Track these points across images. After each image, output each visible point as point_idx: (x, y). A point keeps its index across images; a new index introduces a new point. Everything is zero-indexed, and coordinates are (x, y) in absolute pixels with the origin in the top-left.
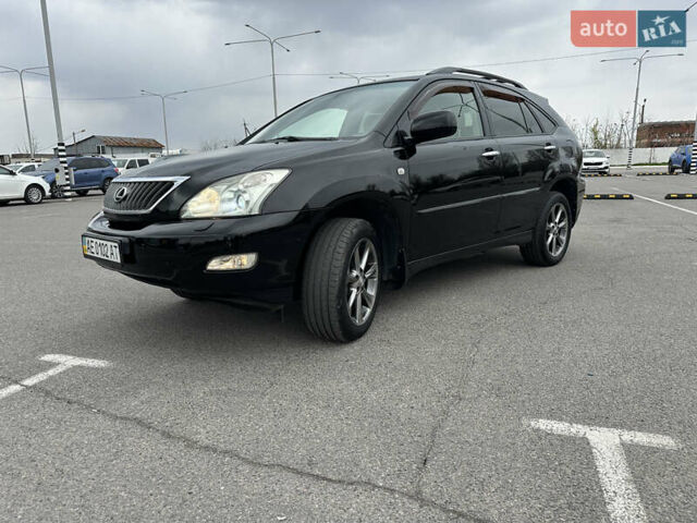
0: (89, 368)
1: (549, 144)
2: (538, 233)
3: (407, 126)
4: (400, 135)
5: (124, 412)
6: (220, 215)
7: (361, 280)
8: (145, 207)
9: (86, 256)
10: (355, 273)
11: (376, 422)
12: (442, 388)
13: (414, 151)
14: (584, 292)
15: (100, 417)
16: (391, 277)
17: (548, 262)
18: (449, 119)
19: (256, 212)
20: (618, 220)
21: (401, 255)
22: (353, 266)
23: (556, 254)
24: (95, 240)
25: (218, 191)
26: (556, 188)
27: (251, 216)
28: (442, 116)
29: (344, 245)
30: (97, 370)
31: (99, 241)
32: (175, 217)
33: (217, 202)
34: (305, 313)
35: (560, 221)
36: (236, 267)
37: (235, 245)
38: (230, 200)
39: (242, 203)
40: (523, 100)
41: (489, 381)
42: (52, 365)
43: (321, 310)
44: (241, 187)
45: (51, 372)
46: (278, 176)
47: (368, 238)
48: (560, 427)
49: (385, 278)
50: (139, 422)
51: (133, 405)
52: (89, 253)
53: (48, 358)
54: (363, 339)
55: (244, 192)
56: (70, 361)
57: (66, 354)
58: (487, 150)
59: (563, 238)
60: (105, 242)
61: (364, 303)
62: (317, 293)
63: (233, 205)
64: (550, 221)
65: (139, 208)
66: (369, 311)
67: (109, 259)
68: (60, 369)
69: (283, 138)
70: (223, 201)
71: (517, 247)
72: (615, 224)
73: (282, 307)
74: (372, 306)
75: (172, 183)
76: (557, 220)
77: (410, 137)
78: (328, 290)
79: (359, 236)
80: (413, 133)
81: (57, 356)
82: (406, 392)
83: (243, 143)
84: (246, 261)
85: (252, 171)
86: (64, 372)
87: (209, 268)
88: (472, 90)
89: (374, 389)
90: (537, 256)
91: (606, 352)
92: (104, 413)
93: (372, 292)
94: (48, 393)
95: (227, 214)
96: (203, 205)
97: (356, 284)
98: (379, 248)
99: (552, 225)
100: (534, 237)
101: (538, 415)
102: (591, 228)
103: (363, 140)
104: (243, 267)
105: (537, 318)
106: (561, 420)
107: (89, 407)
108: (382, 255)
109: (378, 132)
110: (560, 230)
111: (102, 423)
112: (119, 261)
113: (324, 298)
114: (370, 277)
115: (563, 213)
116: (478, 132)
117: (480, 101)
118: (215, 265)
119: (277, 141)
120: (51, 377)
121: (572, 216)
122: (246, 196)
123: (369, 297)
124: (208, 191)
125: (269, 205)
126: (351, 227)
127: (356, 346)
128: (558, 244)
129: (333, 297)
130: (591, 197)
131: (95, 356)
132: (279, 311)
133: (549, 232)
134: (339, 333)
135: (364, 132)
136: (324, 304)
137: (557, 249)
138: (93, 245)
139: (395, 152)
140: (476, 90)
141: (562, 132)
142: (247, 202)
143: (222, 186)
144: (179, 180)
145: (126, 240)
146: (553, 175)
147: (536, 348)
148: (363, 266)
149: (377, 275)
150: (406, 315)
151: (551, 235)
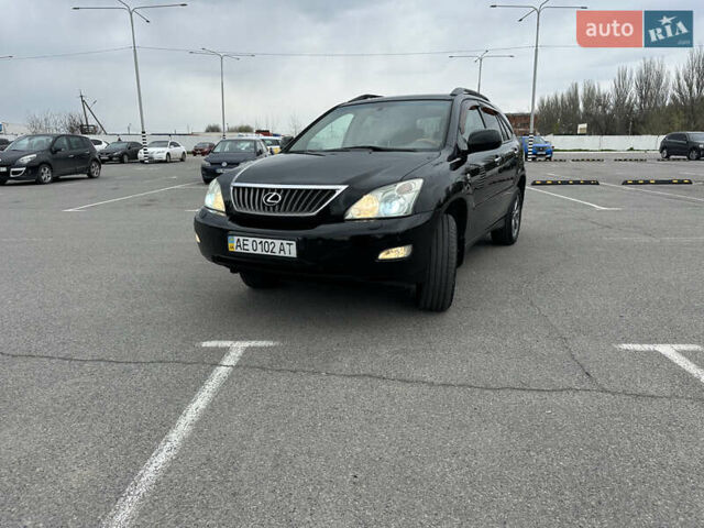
1: (516, 149)
4: (457, 147)
5: (347, 372)
8: (309, 211)
15: (336, 377)
19: (410, 213)
27: (406, 216)
30: (272, 348)
32: (340, 218)
35: (517, 209)
40: (496, 113)
44: (396, 194)
45: (234, 354)
46: (417, 184)
48: (638, 347)
52: (239, 251)
53: (208, 344)
55: (399, 197)
59: (518, 221)
60: (270, 241)
65: (302, 211)
67: (277, 254)
75: (334, 191)
77: (466, 149)
80: (468, 145)
85: (401, 181)
87: (380, 258)
88: (477, 107)
99: (513, 212)
104: (403, 256)
106: (634, 343)
107: (315, 373)
110: (517, 215)
112: (295, 256)
115: (518, 202)
118: (383, 256)
124: (368, 197)
125: (417, 207)
128: (516, 226)
133: (512, 217)
137: (515, 231)
138: (249, 243)
143: (378, 193)
144: (340, 188)
151: (513, 221)
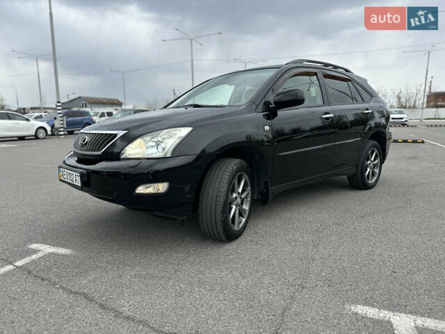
0: (59, 255)
1: (367, 109)
2: (359, 167)
3: (271, 98)
4: (267, 104)
5: (76, 289)
6: (146, 156)
7: (239, 200)
8: (98, 150)
9: (61, 180)
10: (235, 195)
11: (244, 303)
12: (291, 279)
13: (276, 115)
14: (391, 209)
15: (61, 291)
16: (260, 197)
17: (366, 187)
18: (299, 94)
19: (169, 155)
20: (414, 158)
21: (266, 184)
22: (233, 191)
23: (372, 181)
24: (66, 171)
25: (145, 141)
26: (372, 138)
27: (165, 158)
28: (295, 92)
29: (227, 177)
30: (64, 256)
31: (69, 171)
32: (117, 157)
33: (144, 148)
34: (201, 222)
35: (375, 160)
36: (155, 191)
37: (155, 177)
38: (152, 147)
39: (160, 149)
40: (350, 80)
41: (324, 274)
42: (35, 251)
43: (211, 220)
44: (160, 139)
45: (34, 257)
46: (185, 131)
47: (244, 172)
48: (372, 312)
49: (255, 198)
50: (85, 296)
51: (82, 283)
52: (62, 179)
53: (34, 246)
54: (239, 240)
55: (162, 142)
56: (47, 249)
57: (45, 243)
58: (325, 114)
59: (377, 171)
60: (72, 172)
61: (241, 215)
62: (209, 208)
63: (154, 150)
64: (368, 159)
65: (94, 151)
66: (244, 220)
67: (74, 183)
68: (40, 254)
69: (191, 105)
70: (147, 148)
71: (346, 177)
72: (412, 160)
73: (185, 217)
74: (246, 216)
75: (116, 135)
76: (372, 159)
77: (273, 105)
78: (215, 208)
79: (237, 171)
80: (275, 103)
81: (40, 245)
82: (266, 281)
83: (165, 107)
84: (162, 187)
85: (168, 128)
86: (42, 257)
87: (137, 192)
88: (316, 74)
89: (244, 277)
90: (359, 183)
91: (405, 255)
92: (63, 288)
93: (246, 207)
94: (30, 272)
95: (150, 157)
96: (135, 150)
97: (235, 203)
98: (251, 178)
99: (369, 162)
100: (357, 170)
101: (357, 302)
102: (396, 162)
103: (242, 107)
104: (159, 192)
105: (358, 228)
106: (373, 306)
107: (55, 284)
108: (253, 183)
109: (252, 102)
110: (374, 166)
111: (61, 296)
112: (80, 185)
113: (213, 212)
114: (245, 197)
115: (376, 154)
116: (320, 101)
117: (321, 81)
118: (141, 190)
119: (186, 107)
120: (33, 261)
121: (383, 156)
122: (163, 145)
123: (244, 210)
124: (138, 141)
125: (177, 151)
126: (233, 164)
127: (234, 245)
128: (373, 174)
129: (219, 212)
130: (396, 141)
131: (63, 246)
132: (183, 220)
133: (367, 167)
134: (223, 236)
135: (244, 101)
136: (213, 216)
137: (372, 178)
138: (65, 173)
139: (264, 115)
140: (318, 74)
141: (376, 101)
142: (164, 149)
143: (148, 138)
144: (121, 133)
145: (85, 171)
146: (370, 129)
147: (357, 250)
148: (240, 191)
149: (250, 196)
150: (269, 222)
151: (369, 169)
